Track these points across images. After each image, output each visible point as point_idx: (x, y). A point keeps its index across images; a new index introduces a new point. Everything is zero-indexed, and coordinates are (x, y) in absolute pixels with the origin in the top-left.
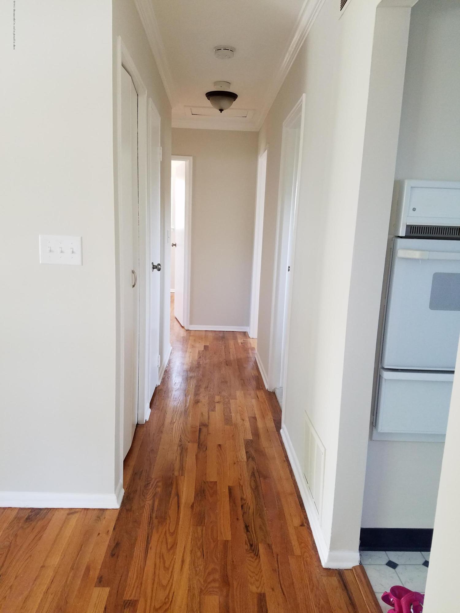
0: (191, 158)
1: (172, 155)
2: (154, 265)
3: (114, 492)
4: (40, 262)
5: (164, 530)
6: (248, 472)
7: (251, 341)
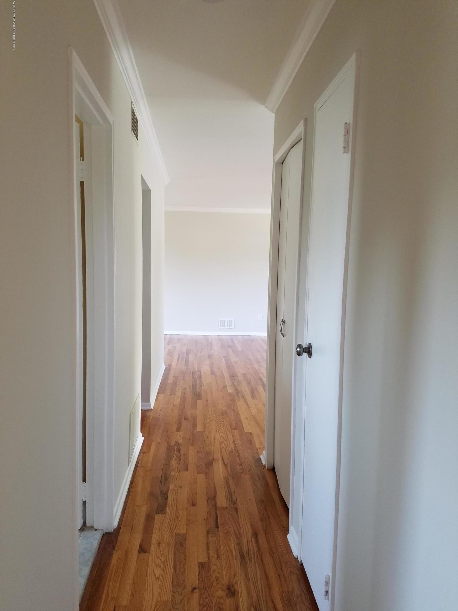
5: (228, 448)
6: (170, 481)
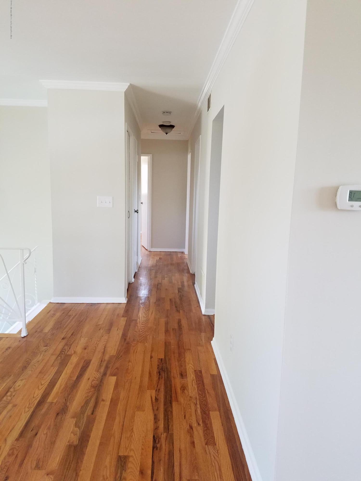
0: (151, 155)
1: (142, 153)
2: (135, 210)
3: (124, 297)
4: (98, 206)
6: (178, 295)
7: (186, 256)
